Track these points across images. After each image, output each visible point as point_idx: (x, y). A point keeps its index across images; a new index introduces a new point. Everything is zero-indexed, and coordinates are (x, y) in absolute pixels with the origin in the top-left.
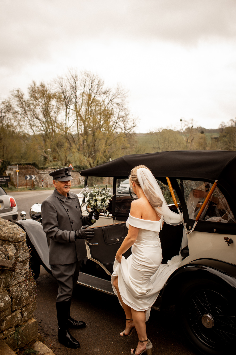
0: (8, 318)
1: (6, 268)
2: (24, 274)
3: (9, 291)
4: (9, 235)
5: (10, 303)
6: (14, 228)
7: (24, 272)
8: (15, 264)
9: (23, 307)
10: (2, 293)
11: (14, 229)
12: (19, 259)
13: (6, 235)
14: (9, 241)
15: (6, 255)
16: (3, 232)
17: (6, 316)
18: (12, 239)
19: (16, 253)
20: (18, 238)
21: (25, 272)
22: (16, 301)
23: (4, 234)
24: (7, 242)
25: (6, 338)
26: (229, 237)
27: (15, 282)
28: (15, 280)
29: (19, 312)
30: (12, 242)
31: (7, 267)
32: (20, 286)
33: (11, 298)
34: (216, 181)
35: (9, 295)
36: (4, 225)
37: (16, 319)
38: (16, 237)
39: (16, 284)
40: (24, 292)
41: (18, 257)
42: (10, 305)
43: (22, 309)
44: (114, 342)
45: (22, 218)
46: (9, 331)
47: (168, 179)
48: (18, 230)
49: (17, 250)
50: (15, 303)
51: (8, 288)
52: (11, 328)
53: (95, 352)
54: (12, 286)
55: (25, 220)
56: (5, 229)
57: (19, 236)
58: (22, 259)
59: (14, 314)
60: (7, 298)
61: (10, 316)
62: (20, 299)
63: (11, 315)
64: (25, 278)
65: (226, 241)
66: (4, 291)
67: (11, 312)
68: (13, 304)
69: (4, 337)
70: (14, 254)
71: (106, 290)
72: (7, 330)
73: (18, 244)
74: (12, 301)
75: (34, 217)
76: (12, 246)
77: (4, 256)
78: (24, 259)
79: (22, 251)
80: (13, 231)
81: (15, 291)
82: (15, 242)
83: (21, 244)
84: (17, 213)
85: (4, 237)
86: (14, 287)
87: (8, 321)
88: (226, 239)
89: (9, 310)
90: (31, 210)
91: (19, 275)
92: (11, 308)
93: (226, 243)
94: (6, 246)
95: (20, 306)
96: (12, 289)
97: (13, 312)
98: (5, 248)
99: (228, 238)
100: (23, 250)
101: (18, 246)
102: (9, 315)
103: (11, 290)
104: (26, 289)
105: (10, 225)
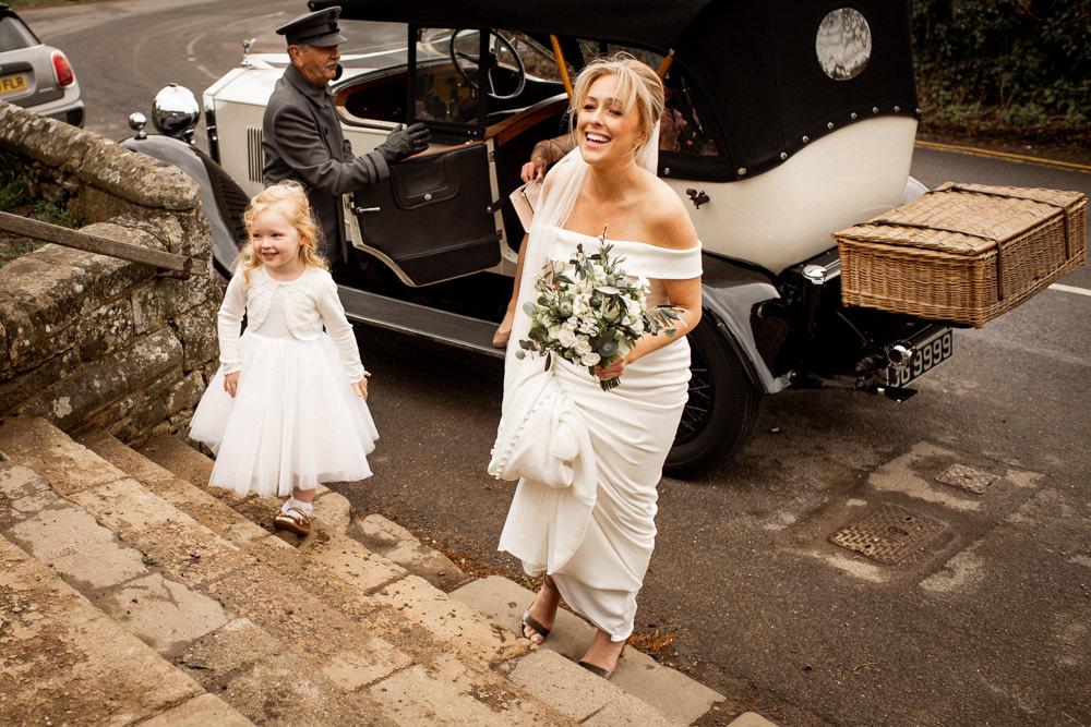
0: (177, 387)
1: (165, 274)
2: (204, 287)
3: (173, 325)
4: (163, 194)
5: (180, 353)
6: (173, 174)
7: (203, 281)
8: (188, 264)
9: (206, 363)
10: (159, 332)
11: (173, 178)
12: (192, 250)
13: (156, 193)
14: (163, 208)
15: (163, 242)
16: (144, 186)
17: (173, 384)
18: (172, 203)
19: (185, 237)
20: (186, 201)
21: (205, 281)
22: (193, 348)
23: (148, 191)
24: (157, 211)
25: (175, 432)
26: (700, 187)
27: (186, 306)
28: (185, 300)
29: (198, 373)
30: (171, 211)
31: (168, 270)
32: (196, 315)
33: (182, 341)
34: (672, 52)
35: (177, 336)
36: (143, 169)
37: (194, 391)
38: (181, 198)
39: (187, 311)
40: (208, 328)
41: (189, 247)
42: (181, 357)
43: (204, 368)
44: (423, 443)
45: (135, 133)
46: (182, 416)
47: (554, 39)
48: (182, 180)
49: (184, 228)
50: (190, 353)
51: (172, 319)
52: (185, 409)
53: (380, 464)
54: (180, 314)
55: (145, 138)
56: (147, 179)
57: (189, 196)
58: (197, 251)
59: (189, 378)
60: (174, 342)
61: (181, 383)
62: (201, 344)
63: (182, 380)
64: (207, 295)
65: (692, 199)
66: (164, 327)
67: (182, 374)
68: (187, 356)
69: (172, 428)
70: (179, 240)
71: (398, 323)
72: (177, 413)
73: (186, 215)
74: (184, 348)
75: (166, 126)
76: (173, 221)
77: (159, 244)
78: (202, 250)
79: (197, 231)
80: (172, 185)
81: (187, 325)
82: (178, 211)
83: (193, 214)
84: (80, 104)
85: (151, 198)
86: (184, 316)
87: (178, 394)
88: (692, 193)
89: (180, 369)
90: (154, 105)
91: (192, 289)
92: (183, 366)
93: (692, 202)
94: (157, 220)
95: (201, 360)
96: (181, 323)
97: (186, 373)
98: (156, 225)
99: (695, 192)
100: (198, 228)
101: (188, 219)
102: (179, 379)
103: (178, 323)
104: (210, 322)
105: (161, 169)
